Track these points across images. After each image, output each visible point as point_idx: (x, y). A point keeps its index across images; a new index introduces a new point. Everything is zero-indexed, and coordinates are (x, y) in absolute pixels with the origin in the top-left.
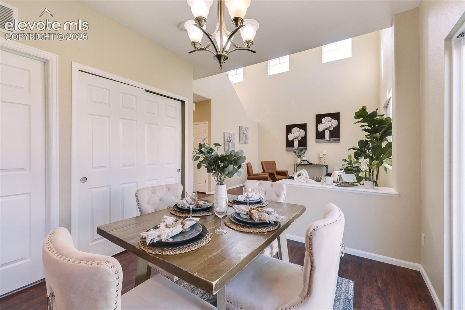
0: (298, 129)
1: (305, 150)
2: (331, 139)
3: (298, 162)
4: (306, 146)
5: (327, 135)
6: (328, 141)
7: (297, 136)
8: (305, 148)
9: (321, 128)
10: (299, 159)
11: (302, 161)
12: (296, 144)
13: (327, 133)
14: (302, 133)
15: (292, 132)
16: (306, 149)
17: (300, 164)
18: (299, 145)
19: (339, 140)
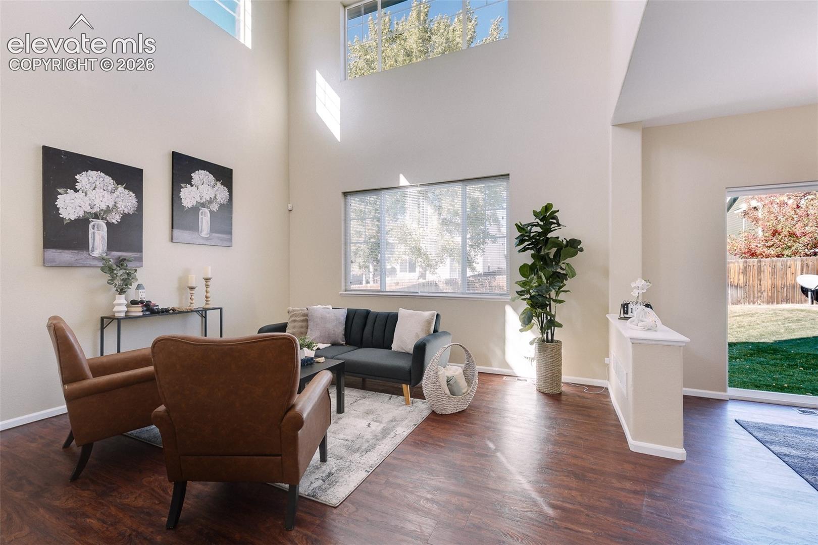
0: (109, 180)
1: (138, 264)
2: (214, 234)
3: (116, 309)
4: (139, 249)
5: (205, 219)
6: (207, 239)
7: (104, 208)
8: (137, 255)
9: (189, 196)
10: (123, 296)
11: (134, 303)
12: (98, 236)
13: (204, 218)
14: (125, 200)
15: (78, 186)
16: (140, 259)
17: (128, 317)
18: (112, 245)
19: (231, 240)
